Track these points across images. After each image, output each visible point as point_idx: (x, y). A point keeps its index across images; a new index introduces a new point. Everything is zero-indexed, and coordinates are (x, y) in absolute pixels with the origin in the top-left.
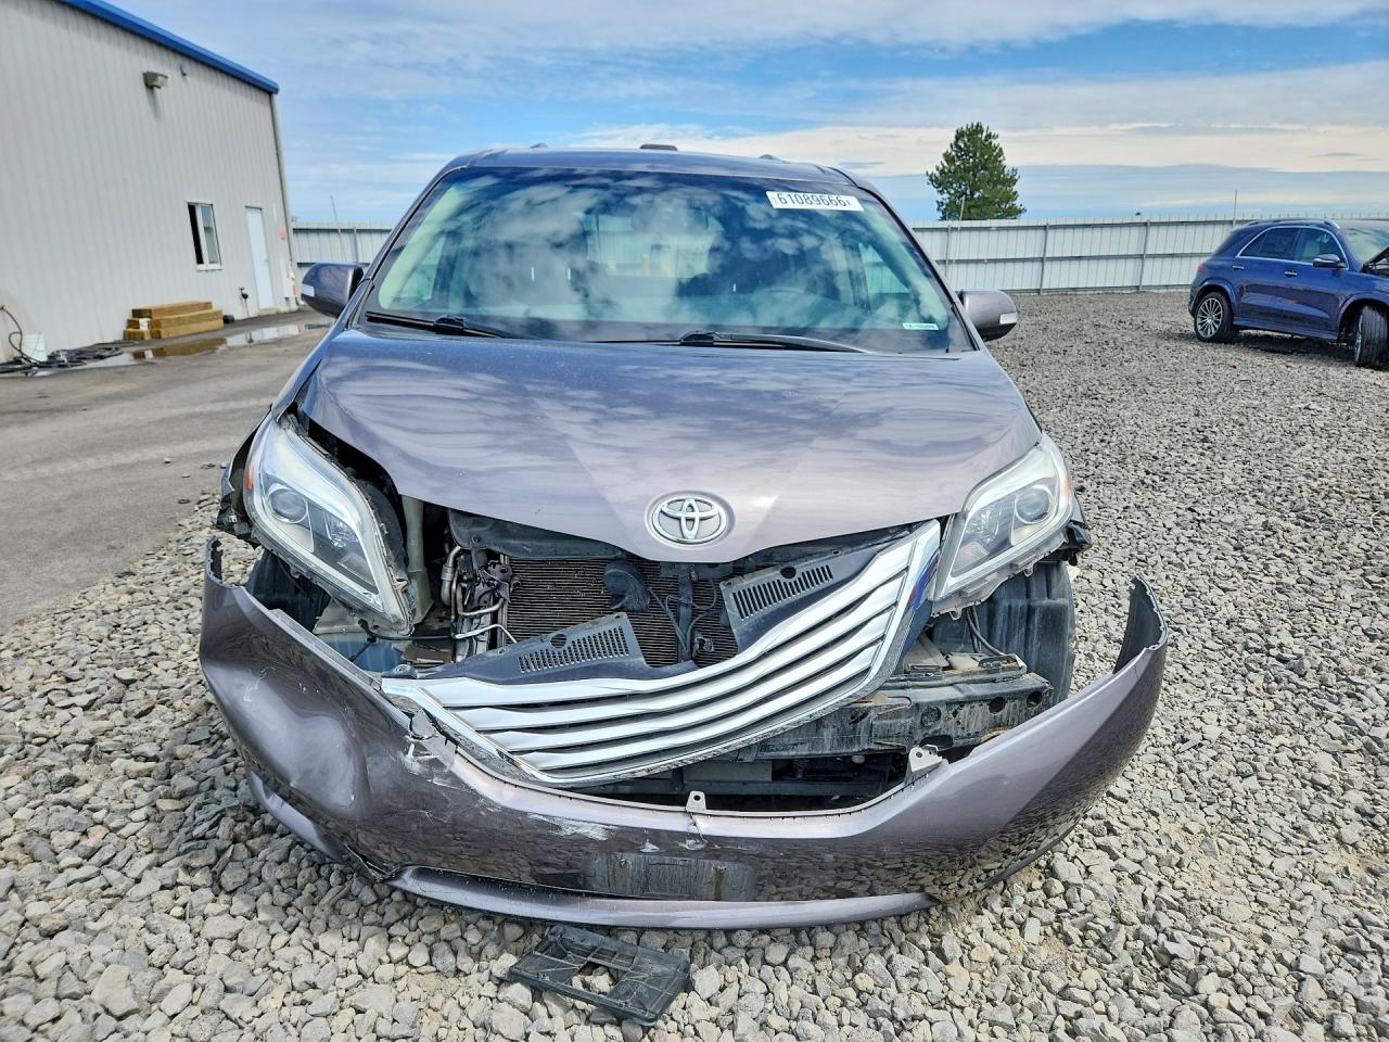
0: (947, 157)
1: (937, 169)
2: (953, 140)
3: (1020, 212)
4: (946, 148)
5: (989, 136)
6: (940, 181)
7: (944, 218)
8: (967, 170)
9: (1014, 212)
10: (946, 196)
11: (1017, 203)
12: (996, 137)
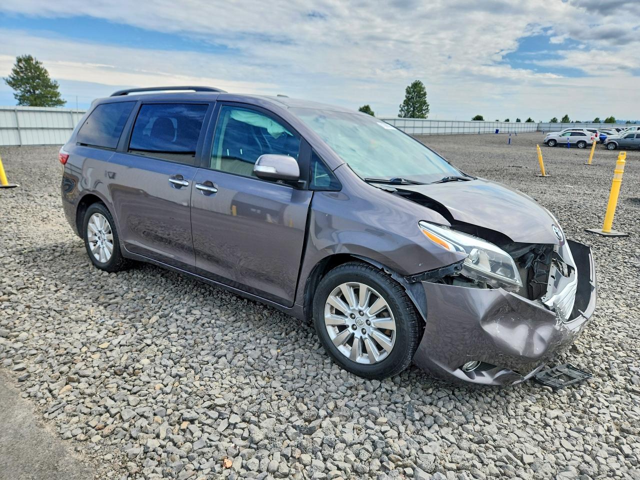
0: (15, 71)
1: (10, 77)
2: (16, 63)
3: (63, 102)
4: (13, 67)
5: (37, 63)
6: (14, 83)
7: (20, 103)
8: (28, 79)
9: (60, 103)
10: (19, 91)
11: (61, 98)
12: (41, 63)
